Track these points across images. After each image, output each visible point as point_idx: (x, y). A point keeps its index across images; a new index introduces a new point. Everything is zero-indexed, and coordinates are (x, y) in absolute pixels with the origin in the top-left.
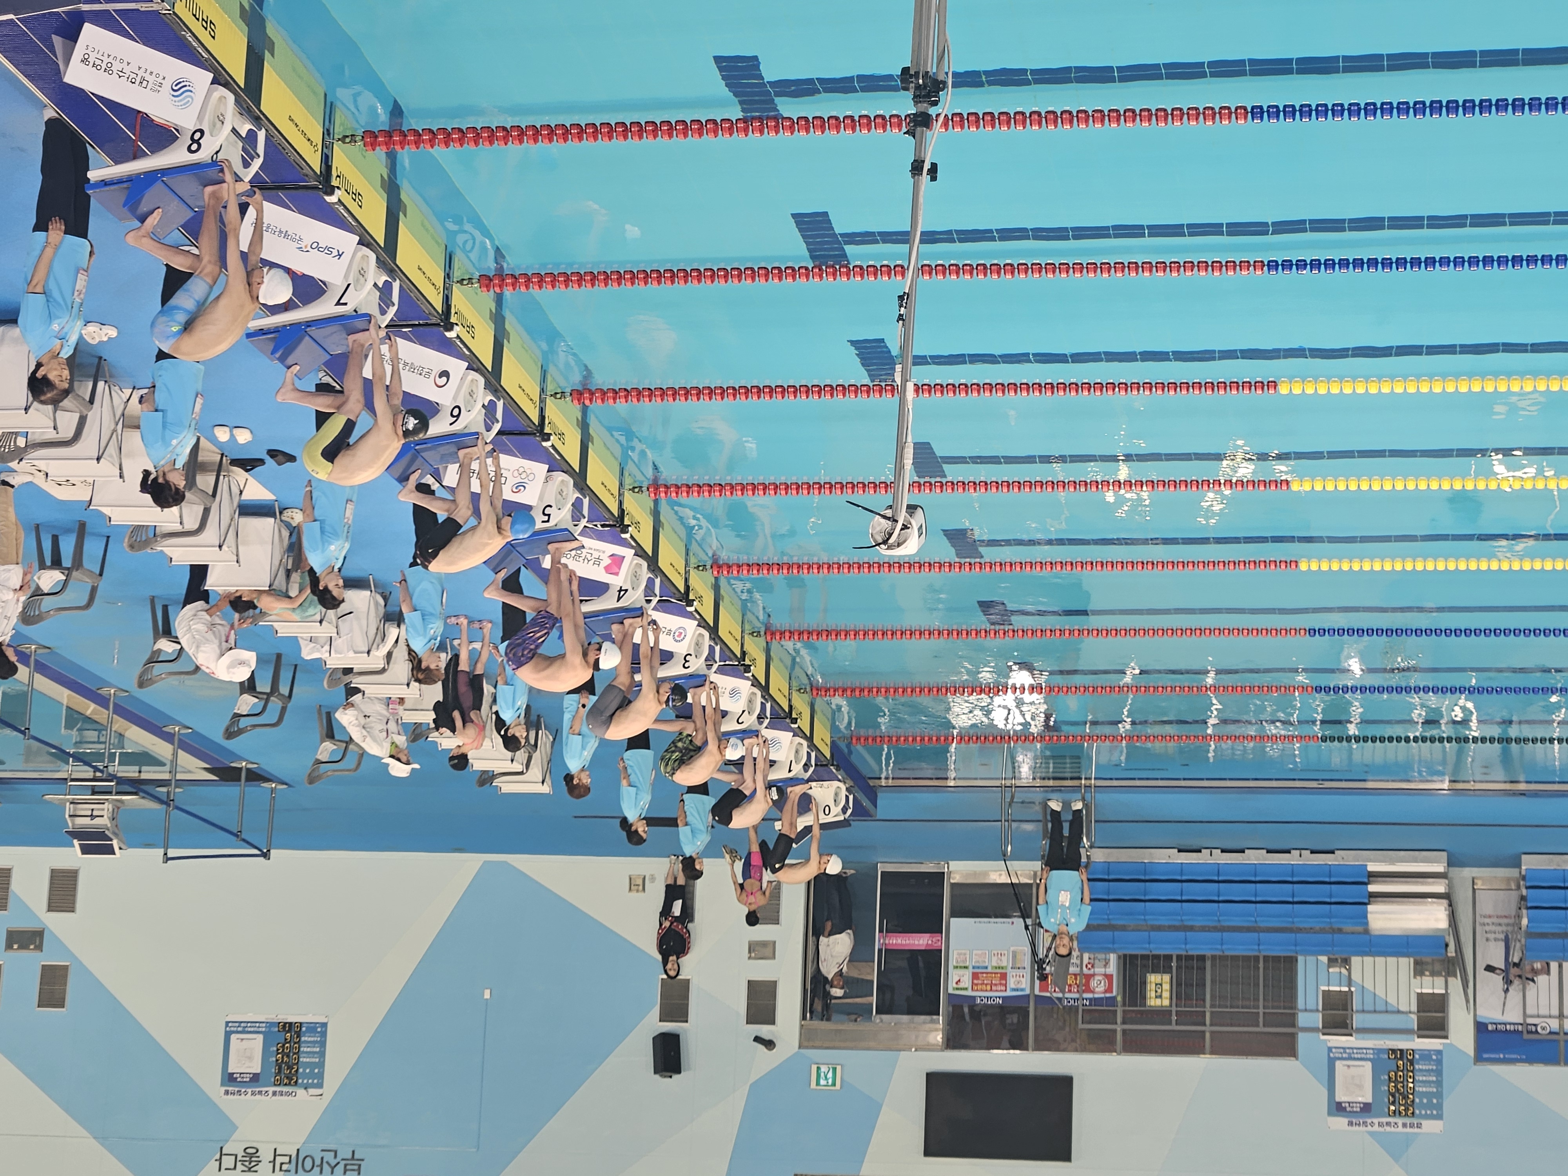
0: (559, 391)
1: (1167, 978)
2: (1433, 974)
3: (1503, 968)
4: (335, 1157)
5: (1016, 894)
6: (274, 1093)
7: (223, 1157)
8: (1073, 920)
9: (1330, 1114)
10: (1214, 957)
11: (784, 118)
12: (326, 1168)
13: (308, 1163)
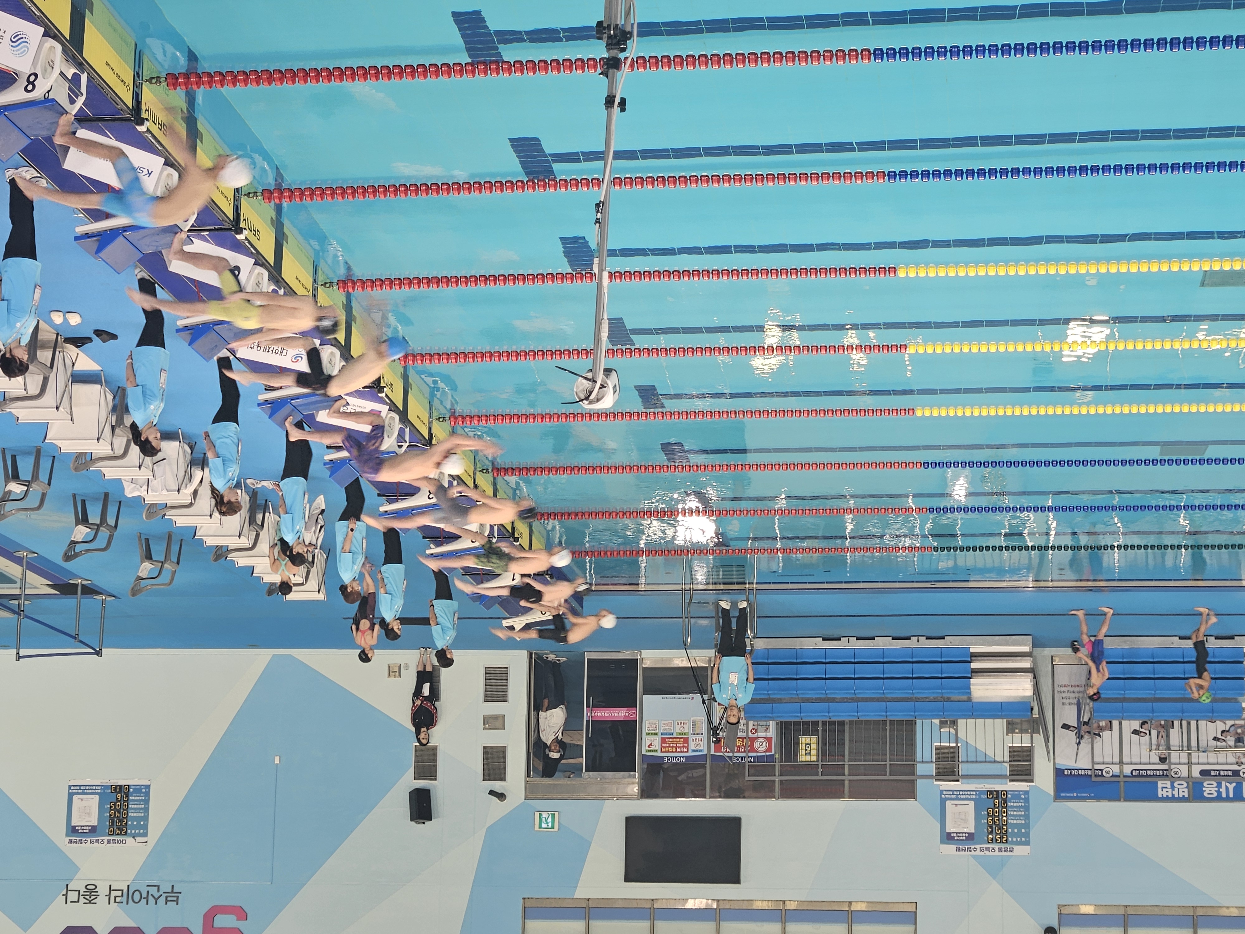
0: (328, 281)
1: (814, 739)
2: (1022, 731)
3: (1076, 726)
4: (158, 891)
5: (694, 675)
6: (109, 842)
7: (69, 892)
8: (740, 695)
9: (942, 842)
10: (851, 722)
11: (504, 62)
12: (151, 899)
13: (137, 896)
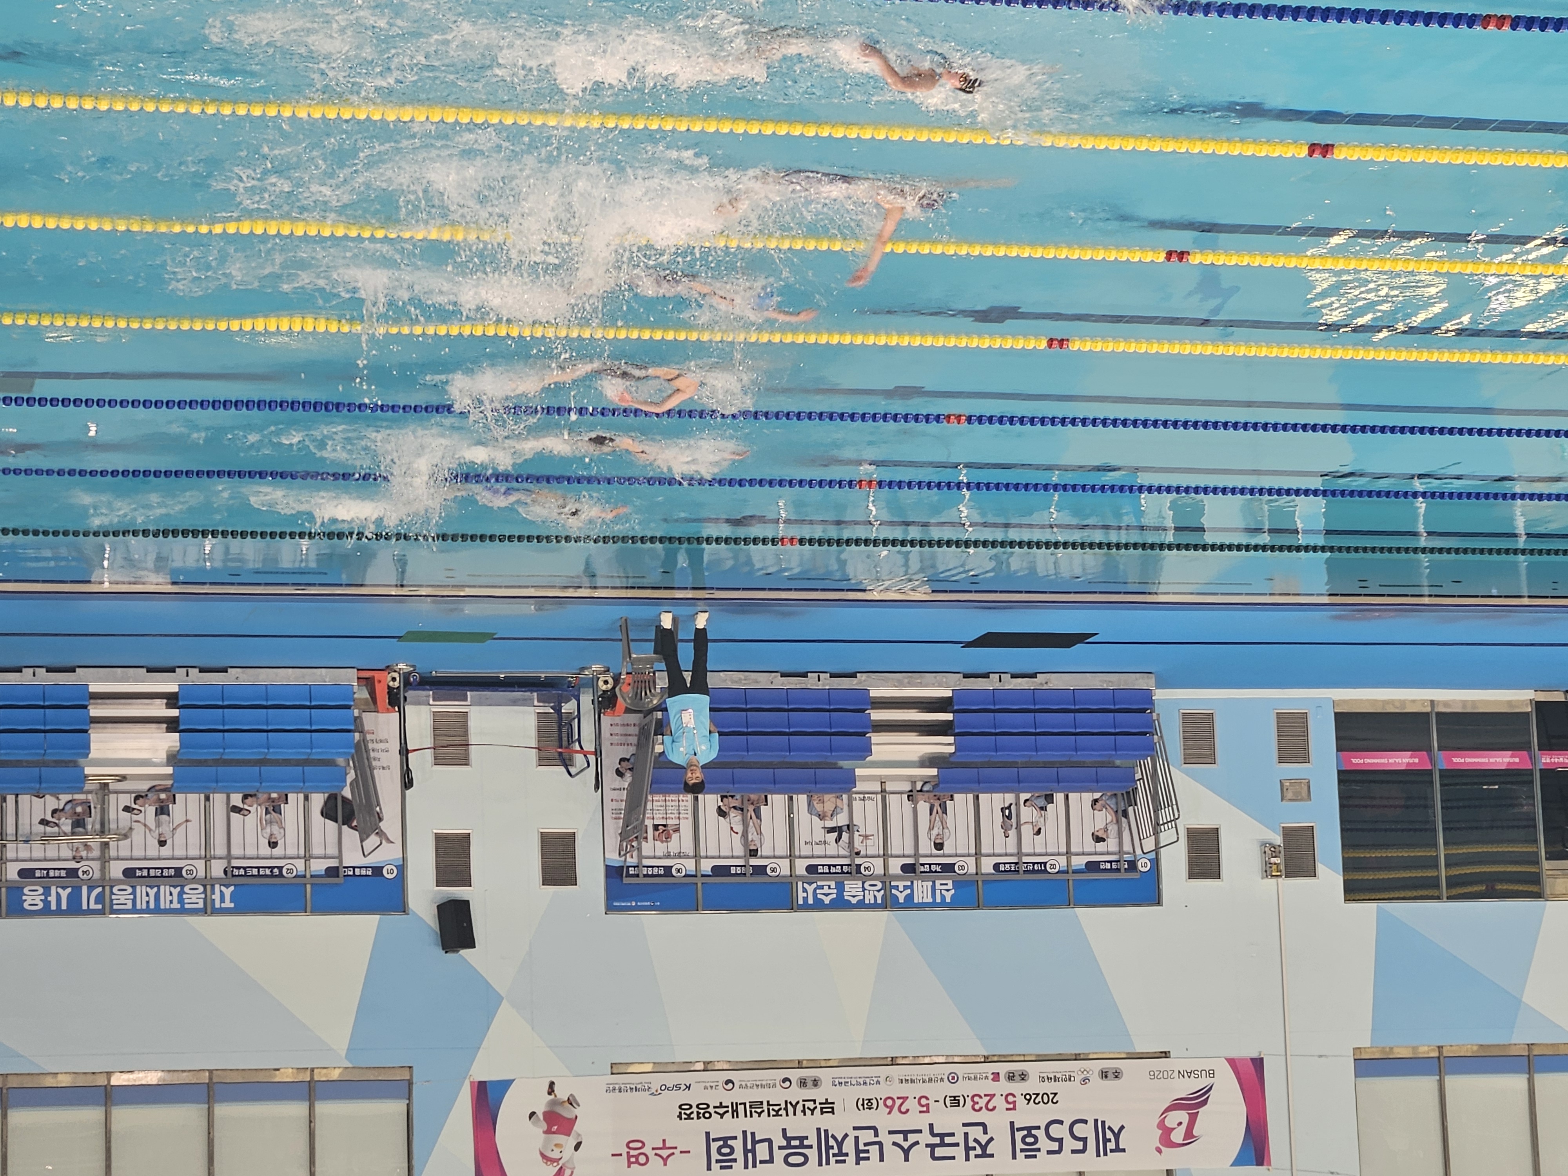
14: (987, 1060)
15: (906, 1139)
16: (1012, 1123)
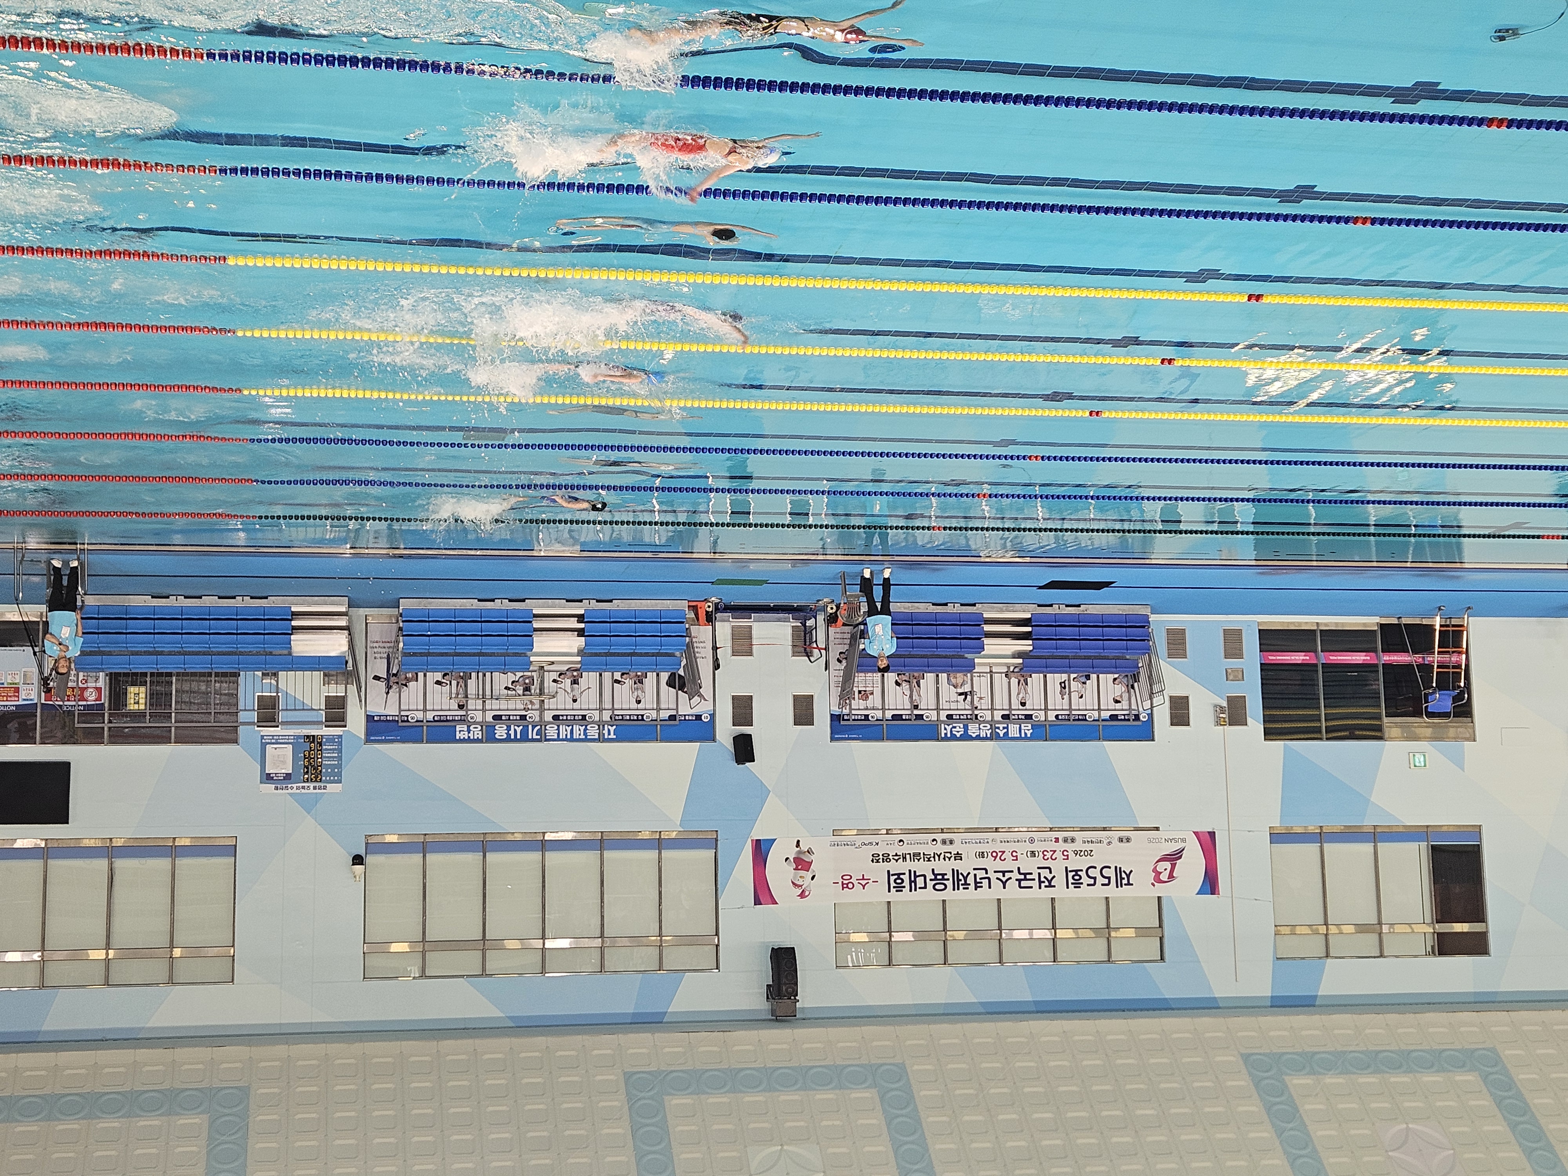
1: (143, 689)
2: (337, 682)
3: (386, 677)
5: (26, 629)
8: (70, 648)
9: (262, 782)
10: (178, 674)
14: (1051, 830)
15: (1004, 876)
16: (1066, 868)
